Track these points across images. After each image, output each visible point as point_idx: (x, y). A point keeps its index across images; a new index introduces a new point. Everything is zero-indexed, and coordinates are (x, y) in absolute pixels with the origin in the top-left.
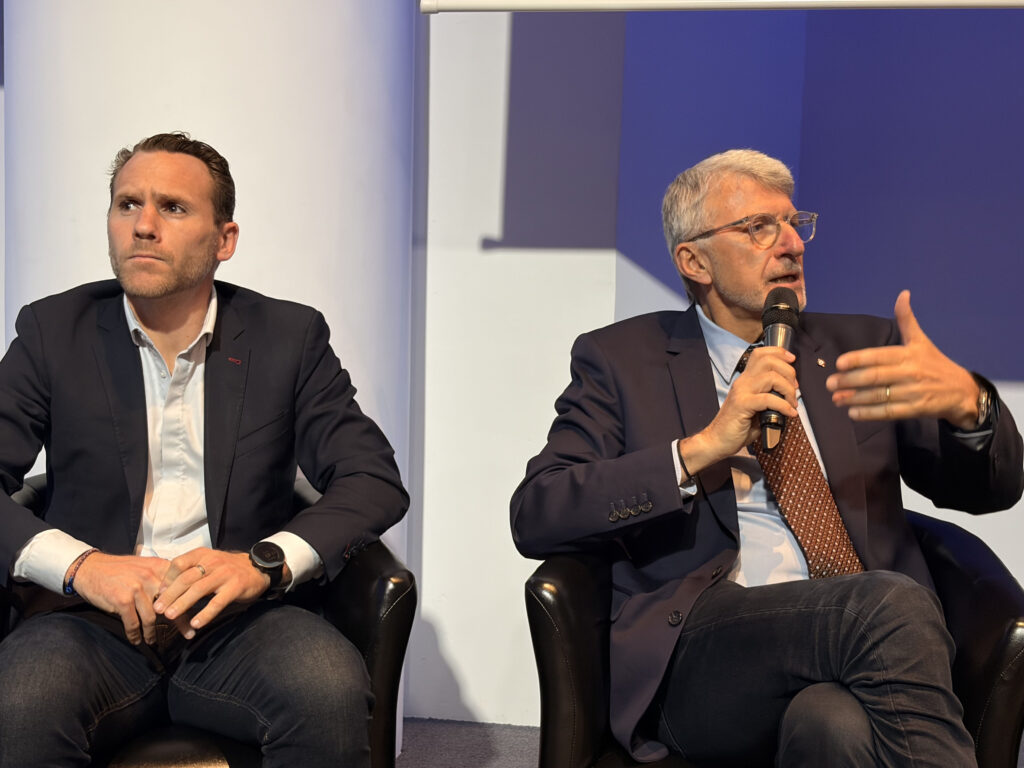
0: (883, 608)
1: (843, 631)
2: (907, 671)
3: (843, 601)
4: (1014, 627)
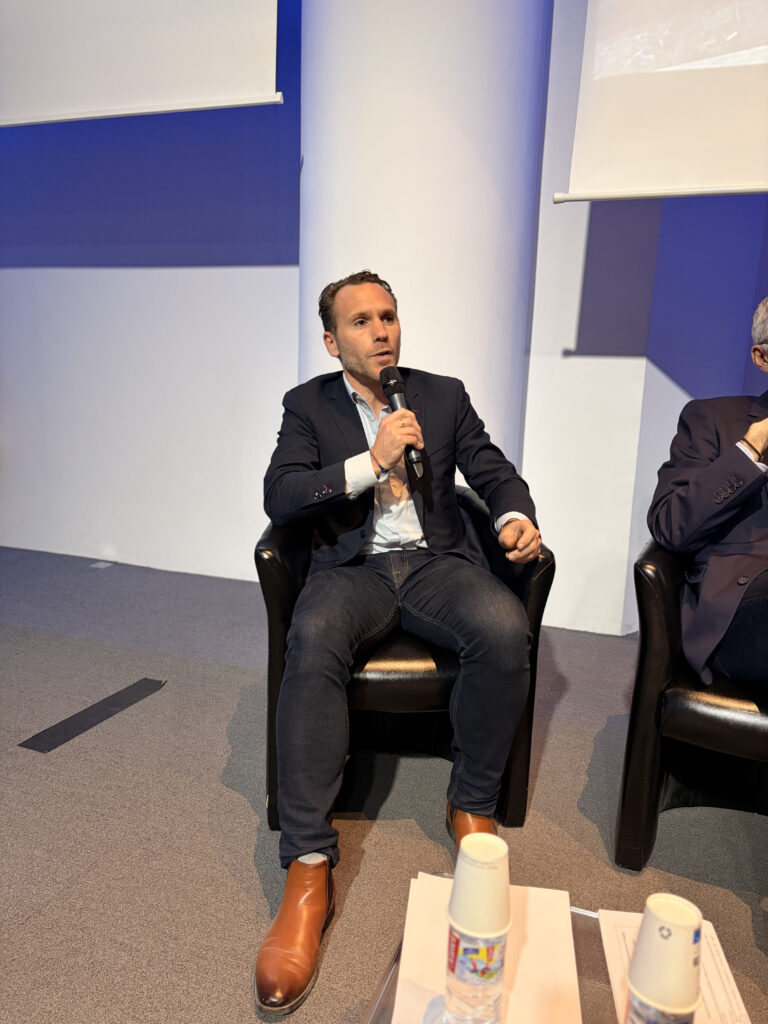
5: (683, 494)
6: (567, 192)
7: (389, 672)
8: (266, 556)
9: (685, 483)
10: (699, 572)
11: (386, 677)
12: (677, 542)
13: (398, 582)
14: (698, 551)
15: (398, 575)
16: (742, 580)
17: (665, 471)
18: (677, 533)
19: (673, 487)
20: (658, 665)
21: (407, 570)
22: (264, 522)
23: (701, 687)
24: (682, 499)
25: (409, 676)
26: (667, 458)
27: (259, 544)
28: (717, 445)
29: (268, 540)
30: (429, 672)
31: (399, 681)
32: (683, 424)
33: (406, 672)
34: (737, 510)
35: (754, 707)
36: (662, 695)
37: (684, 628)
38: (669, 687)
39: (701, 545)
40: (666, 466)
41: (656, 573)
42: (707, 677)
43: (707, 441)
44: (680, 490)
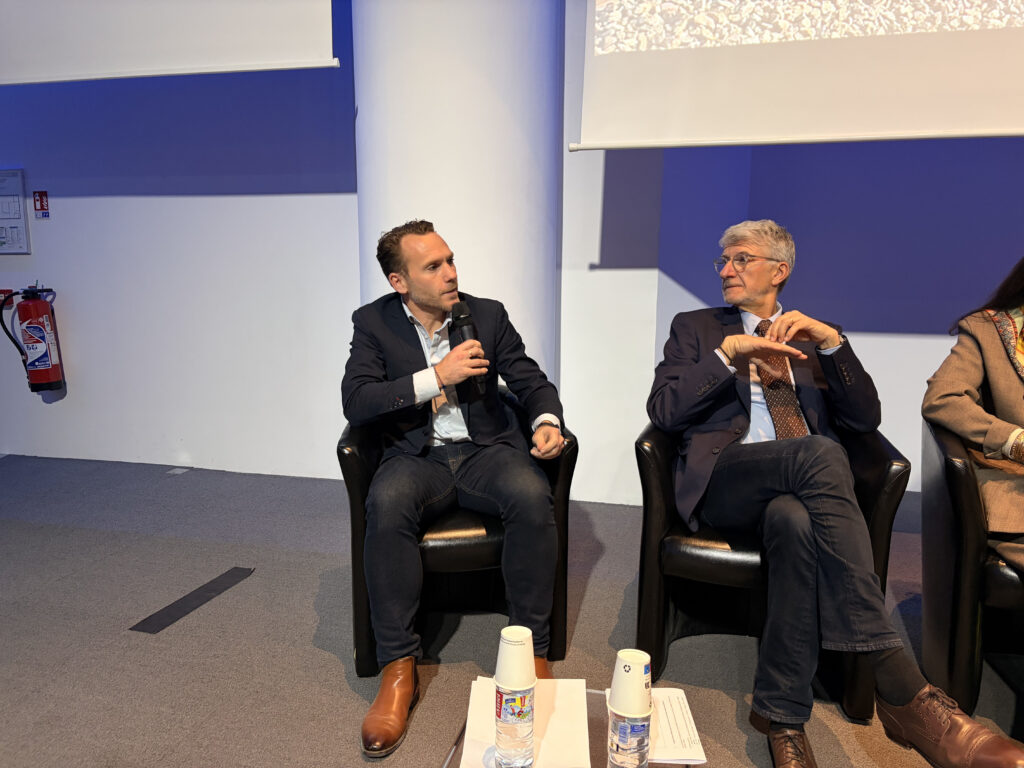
0: (819, 457)
1: (796, 467)
2: (831, 489)
3: (796, 453)
4: (892, 465)
5: (674, 387)
6: (579, 143)
7: (450, 539)
8: (346, 452)
9: (677, 378)
10: (686, 445)
11: (449, 543)
12: (668, 424)
13: (454, 468)
14: (685, 430)
15: (454, 463)
16: (717, 451)
17: (660, 369)
18: (668, 417)
19: (667, 381)
20: (658, 519)
21: (462, 458)
22: (344, 423)
23: (690, 534)
24: (674, 392)
25: (466, 542)
26: (662, 359)
27: (340, 442)
28: (696, 346)
29: (348, 438)
30: (482, 537)
31: (459, 547)
32: (673, 331)
33: (465, 538)
34: (711, 402)
35: (727, 546)
36: (662, 543)
37: (677, 489)
38: (667, 535)
39: (685, 427)
40: (661, 365)
41: (651, 448)
42: (694, 527)
43: (690, 345)
44: (673, 384)
